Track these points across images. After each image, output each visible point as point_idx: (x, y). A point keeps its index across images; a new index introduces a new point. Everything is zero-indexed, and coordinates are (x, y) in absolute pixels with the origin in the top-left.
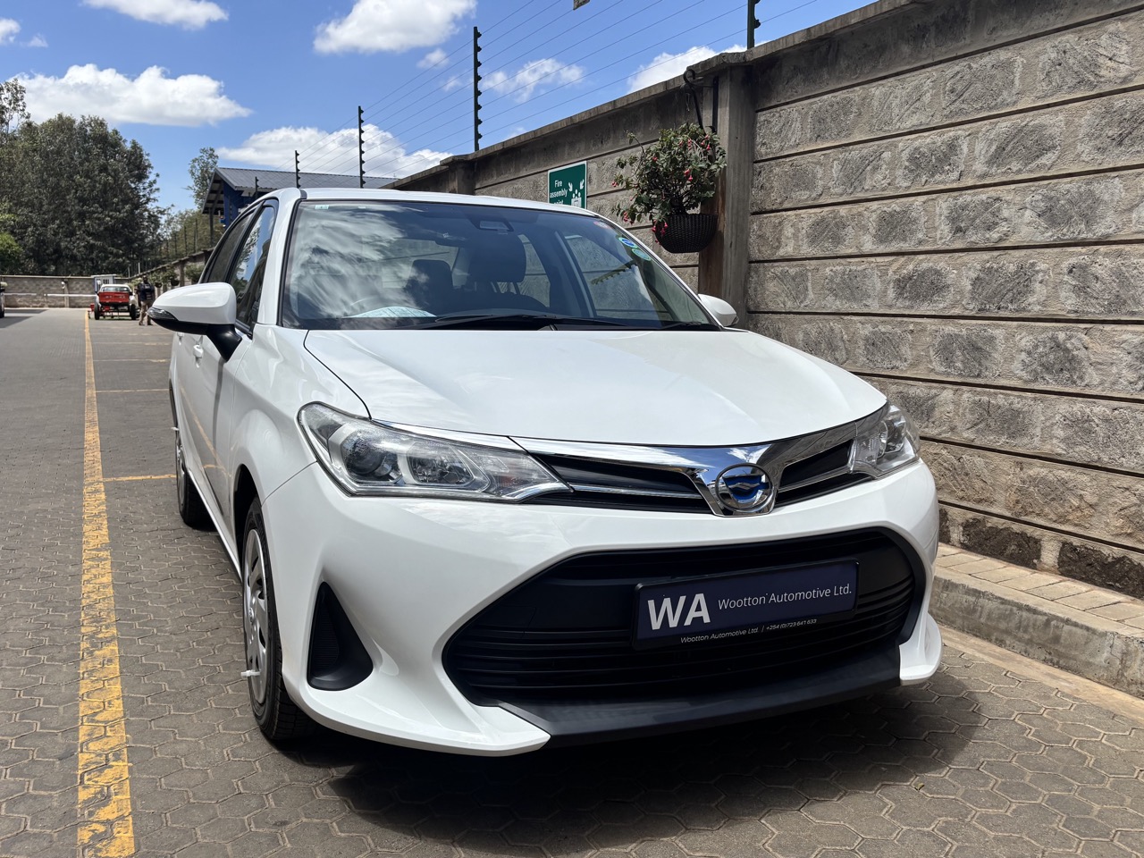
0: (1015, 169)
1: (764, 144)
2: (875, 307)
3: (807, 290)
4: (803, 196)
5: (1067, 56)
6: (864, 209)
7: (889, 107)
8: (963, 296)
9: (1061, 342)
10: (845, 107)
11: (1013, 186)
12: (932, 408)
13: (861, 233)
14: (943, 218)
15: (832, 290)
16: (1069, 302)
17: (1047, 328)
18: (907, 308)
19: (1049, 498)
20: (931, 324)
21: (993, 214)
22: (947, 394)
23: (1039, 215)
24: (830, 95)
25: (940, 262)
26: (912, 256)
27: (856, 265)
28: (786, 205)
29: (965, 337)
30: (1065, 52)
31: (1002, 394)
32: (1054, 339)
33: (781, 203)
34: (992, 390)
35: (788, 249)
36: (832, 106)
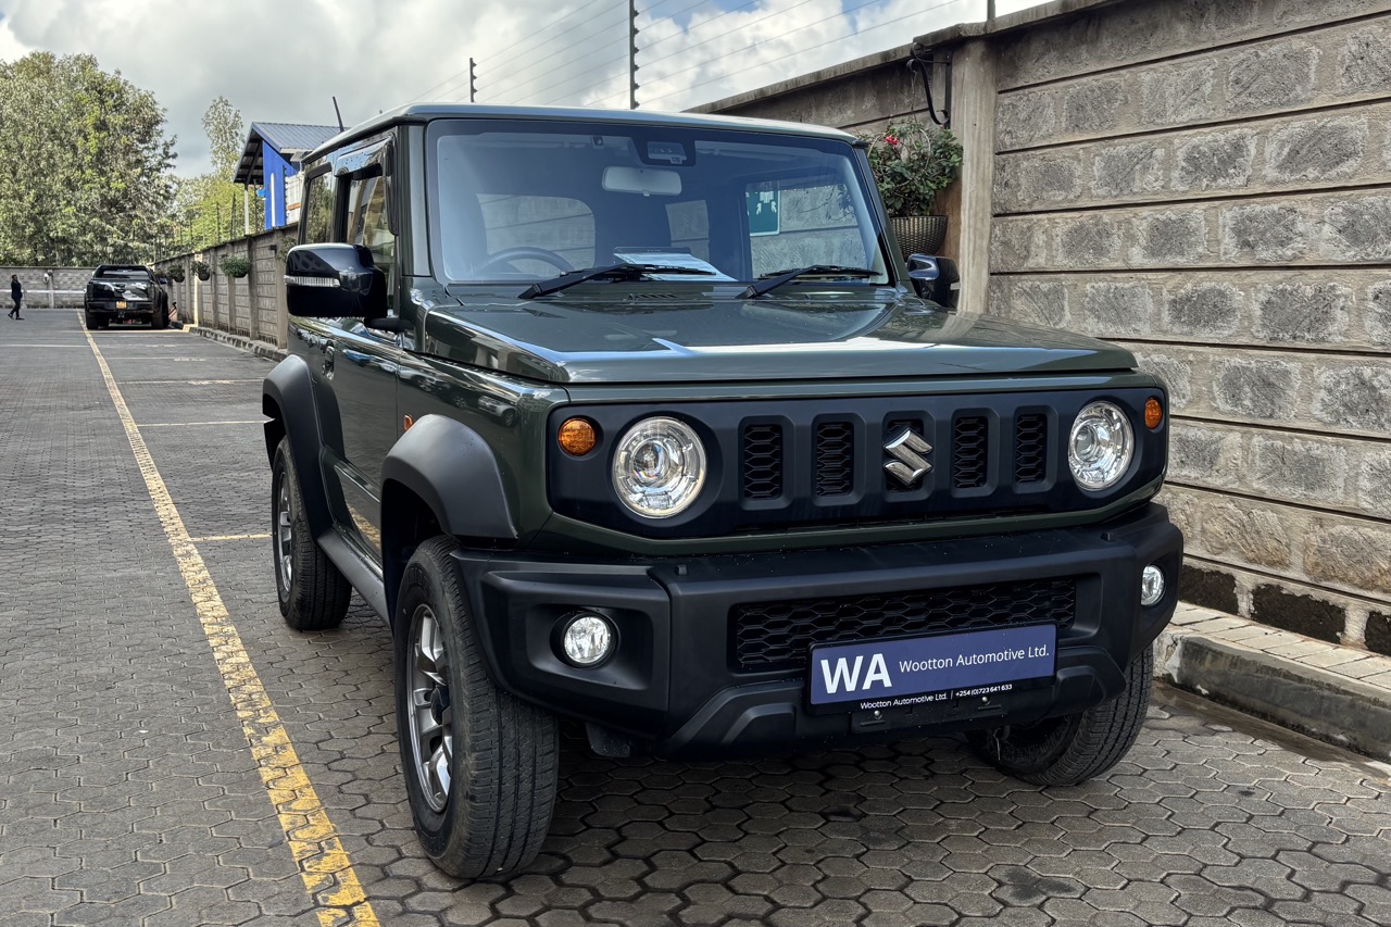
0: (1311, 176)
1: (1010, 132)
2: (1146, 333)
3: (1063, 309)
4: (1058, 197)
5: (1370, 49)
6: (1131, 215)
7: (1161, 96)
8: (1252, 323)
9: (1367, 379)
10: (1109, 94)
11: (1309, 196)
12: (1217, 453)
13: (1129, 244)
14: (1227, 230)
15: (1092, 310)
16: (1376, 332)
17: (1350, 362)
18: (1186, 334)
19: (1354, 560)
20: (1214, 355)
21: (1286, 227)
22: (1234, 437)
23: (1340, 231)
24: (1091, 78)
25: (1224, 282)
26: (1191, 273)
27: (1124, 283)
28: (1036, 207)
29: (1254, 370)
30: (1367, 45)
31: (1297, 437)
32: (1358, 376)
33: (1030, 205)
34: (1287, 433)
35: (1039, 260)
36: (1093, 91)
